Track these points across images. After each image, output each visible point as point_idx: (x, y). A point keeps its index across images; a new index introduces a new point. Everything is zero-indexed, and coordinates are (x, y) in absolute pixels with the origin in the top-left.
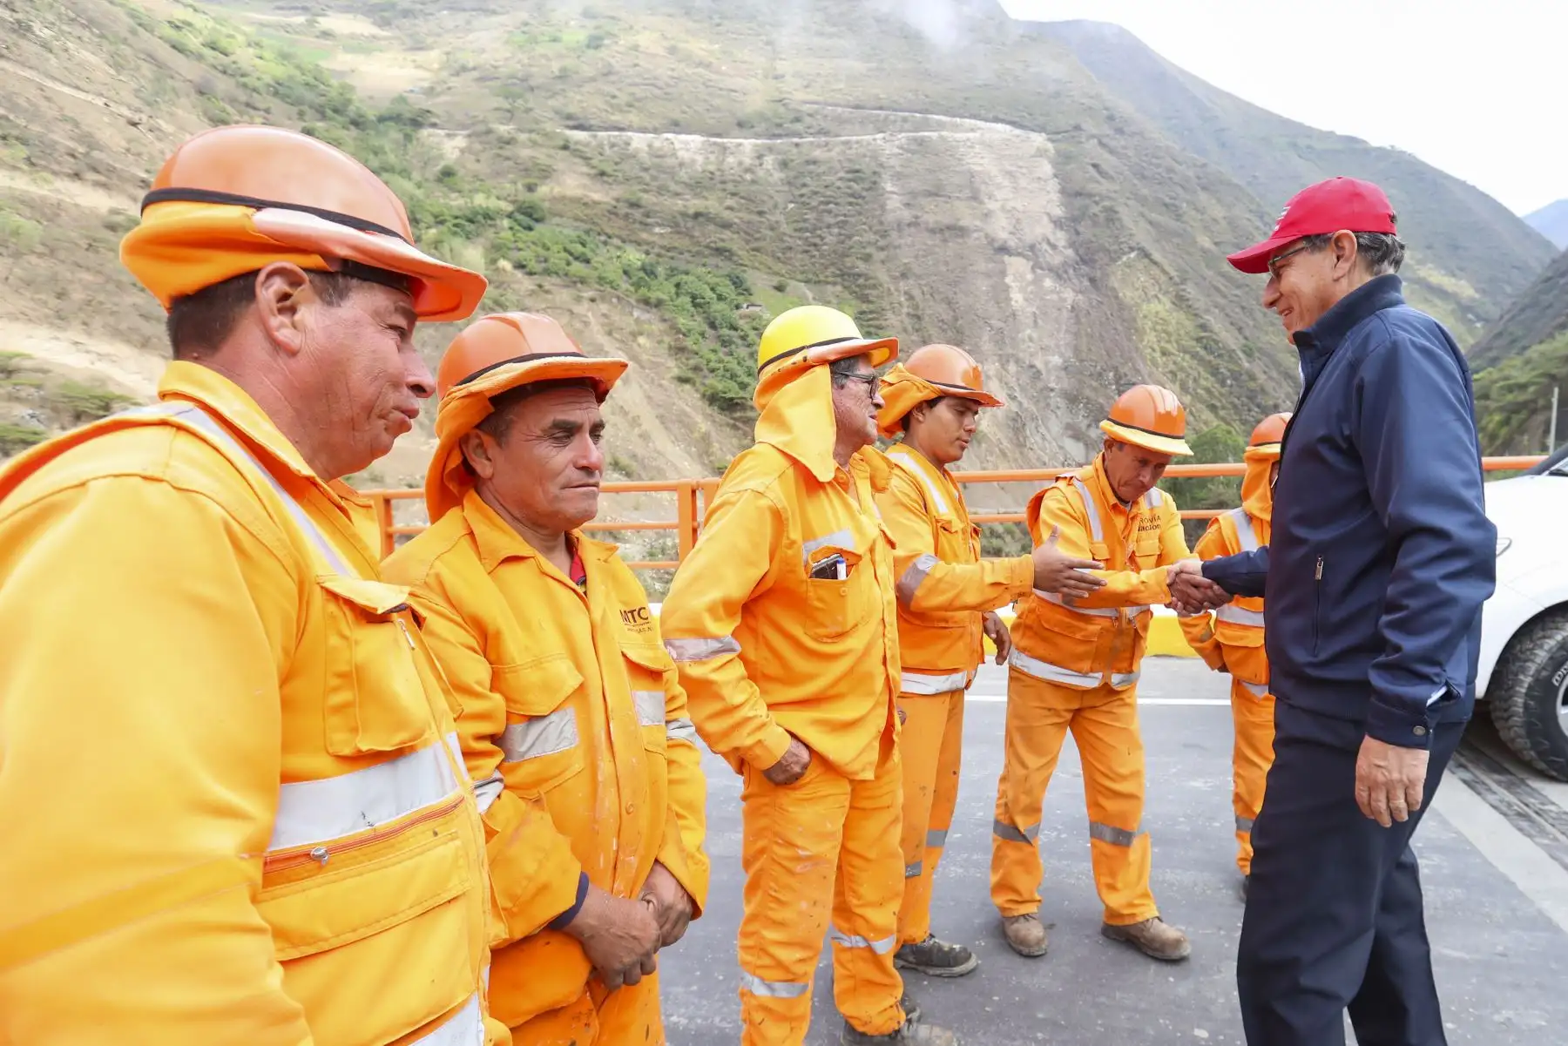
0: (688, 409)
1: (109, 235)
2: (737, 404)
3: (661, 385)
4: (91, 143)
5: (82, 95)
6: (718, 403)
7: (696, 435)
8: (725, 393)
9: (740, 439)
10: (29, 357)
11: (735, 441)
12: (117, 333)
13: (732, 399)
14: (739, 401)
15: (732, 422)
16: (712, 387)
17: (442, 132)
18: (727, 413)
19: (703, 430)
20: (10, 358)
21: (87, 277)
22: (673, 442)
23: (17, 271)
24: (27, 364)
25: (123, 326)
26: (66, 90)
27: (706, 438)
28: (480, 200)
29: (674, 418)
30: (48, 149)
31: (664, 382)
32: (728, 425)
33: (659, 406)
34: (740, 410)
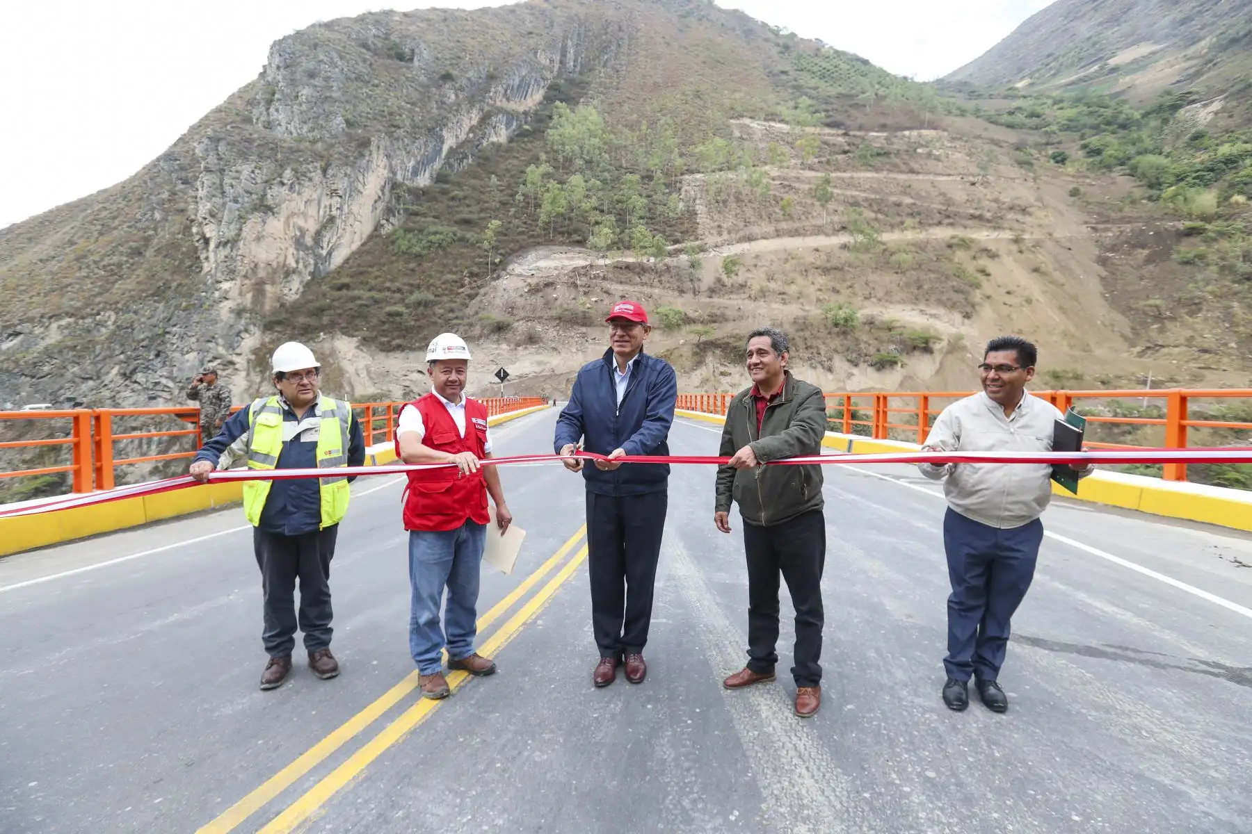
1: (949, 251)
4: (949, 202)
5: (950, 178)
10: (898, 321)
12: (941, 303)
17: (1198, 105)
20: (891, 322)
21: (932, 276)
23: (904, 279)
24: (898, 324)
25: (944, 298)
26: (944, 178)
28: (1225, 149)
30: (929, 214)
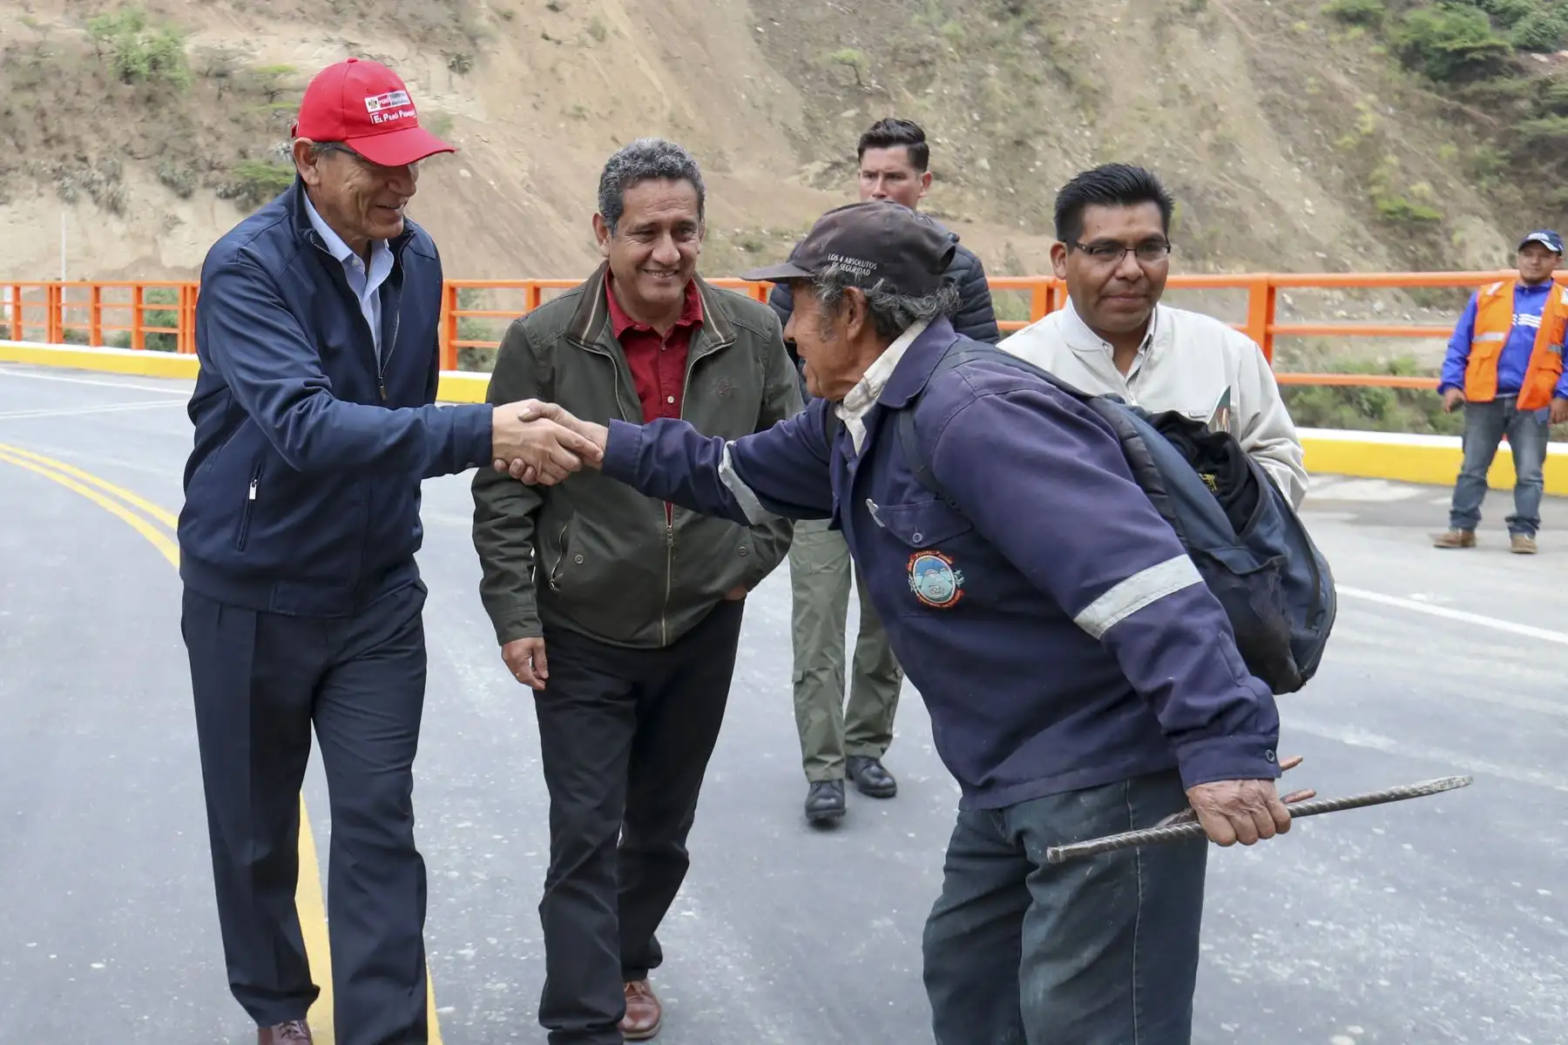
0: (1342, 80)
2: (1476, 62)
3: (1293, 34)
6: (1424, 65)
7: (1348, 140)
8: (1448, 38)
9: (1461, 144)
11: (1449, 150)
13: (1461, 52)
14: (1479, 56)
15: (1453, 104)
16: (1422, 26)
18: (1444, 85)
19: (1369, 129)
22: (1288, 157)
24: (290, 81)
27: (1370, 147)
29: (1304, 104)
31: (1301, 26)
32: (1442, 113)
33: (1274, 79)
34: (1483, 77)
